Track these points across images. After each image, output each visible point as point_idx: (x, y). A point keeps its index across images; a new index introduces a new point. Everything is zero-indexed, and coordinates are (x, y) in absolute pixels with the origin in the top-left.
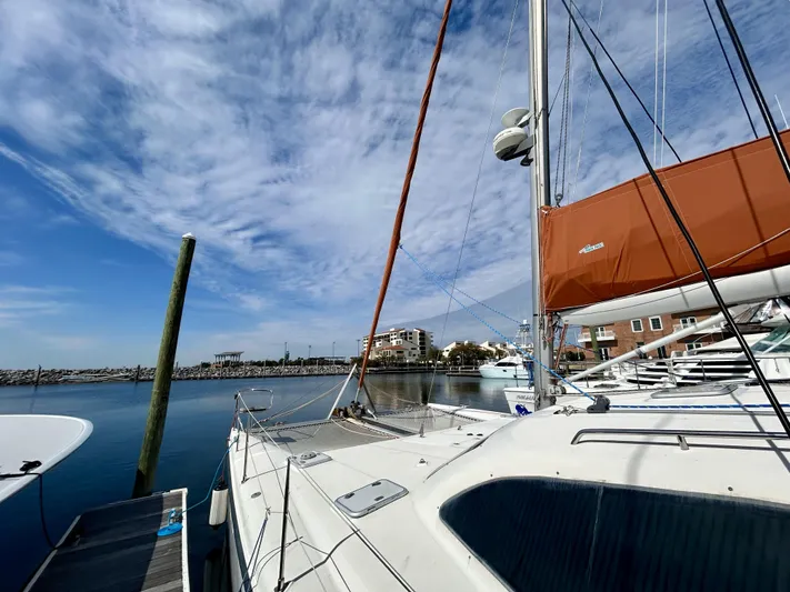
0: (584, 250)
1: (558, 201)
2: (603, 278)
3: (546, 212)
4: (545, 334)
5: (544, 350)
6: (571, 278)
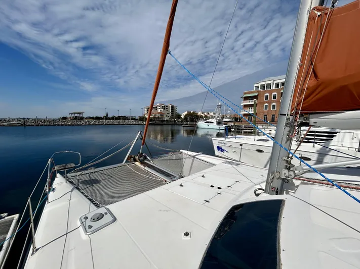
3: (319, 13)
4: (290, 131)
5: (286, 143)
6: (346, 84)
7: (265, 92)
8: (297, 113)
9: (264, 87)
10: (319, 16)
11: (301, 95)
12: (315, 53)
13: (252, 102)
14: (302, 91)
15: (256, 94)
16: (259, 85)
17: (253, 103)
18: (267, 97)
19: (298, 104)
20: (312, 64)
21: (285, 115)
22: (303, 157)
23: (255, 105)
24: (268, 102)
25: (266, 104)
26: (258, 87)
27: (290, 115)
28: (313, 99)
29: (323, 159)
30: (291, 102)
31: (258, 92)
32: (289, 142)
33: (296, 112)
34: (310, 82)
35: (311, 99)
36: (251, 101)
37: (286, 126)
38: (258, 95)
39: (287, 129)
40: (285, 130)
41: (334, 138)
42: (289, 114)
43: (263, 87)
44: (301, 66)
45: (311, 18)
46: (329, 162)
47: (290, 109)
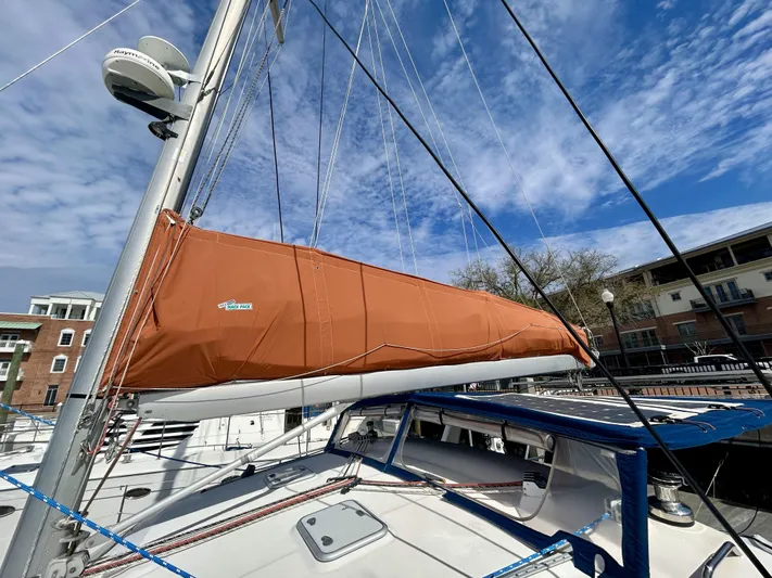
0: (225, 306)
1: (194, 217)
2: (237, 353)
3: (173, 222)
4: (89, 439)
5: (73, 474)
6: (196, 343)
7: (65, 325)
8: (112, 392)
9: (65, 311)
10: (172, 225)
11: (126, 352)
12: (158, 280)
13: (12, 345)
14: (130, 343)
15: (34, 326)
16: (50, 302)
17: (12, 350)
18: (67, 338)
19: (118, 373)
20: (152, 296)
21: (84, 396)
22: (130, 492)
23: (17, 358)
24: (69, 352)
25: (62, 356)
26: (45, 308)
27: (98, 398)
28: (148, 364)
29: (172, 484)
30: (104, 365)
31: (41, 320)
32: (83, 468)
33: (111, 390)
34: (146, 330)
35: (144, 364)
36: (8, 342)
37: (81, 426)
38: (38, 329)
39: (85, 433)
40: (76, 436)
41: (196, 433)
42: (94, 394)
43: (60, 309)
44: (135, 295)
45: (160, 222)
46: (186, 484)
47: (99, 381)
